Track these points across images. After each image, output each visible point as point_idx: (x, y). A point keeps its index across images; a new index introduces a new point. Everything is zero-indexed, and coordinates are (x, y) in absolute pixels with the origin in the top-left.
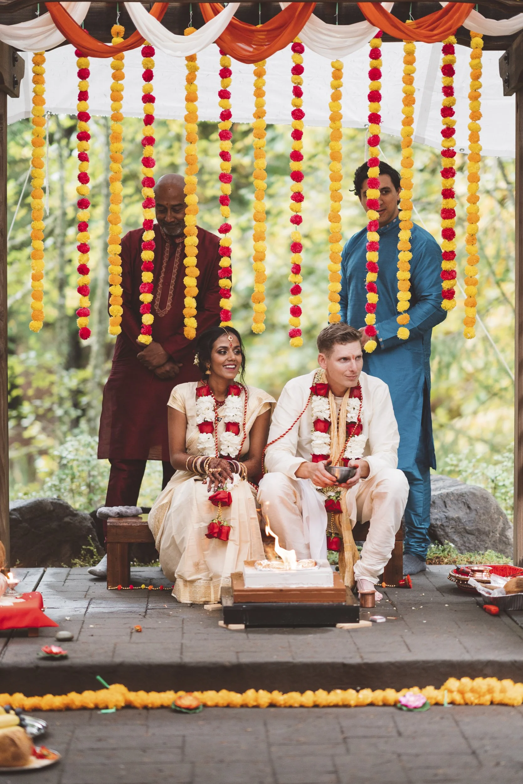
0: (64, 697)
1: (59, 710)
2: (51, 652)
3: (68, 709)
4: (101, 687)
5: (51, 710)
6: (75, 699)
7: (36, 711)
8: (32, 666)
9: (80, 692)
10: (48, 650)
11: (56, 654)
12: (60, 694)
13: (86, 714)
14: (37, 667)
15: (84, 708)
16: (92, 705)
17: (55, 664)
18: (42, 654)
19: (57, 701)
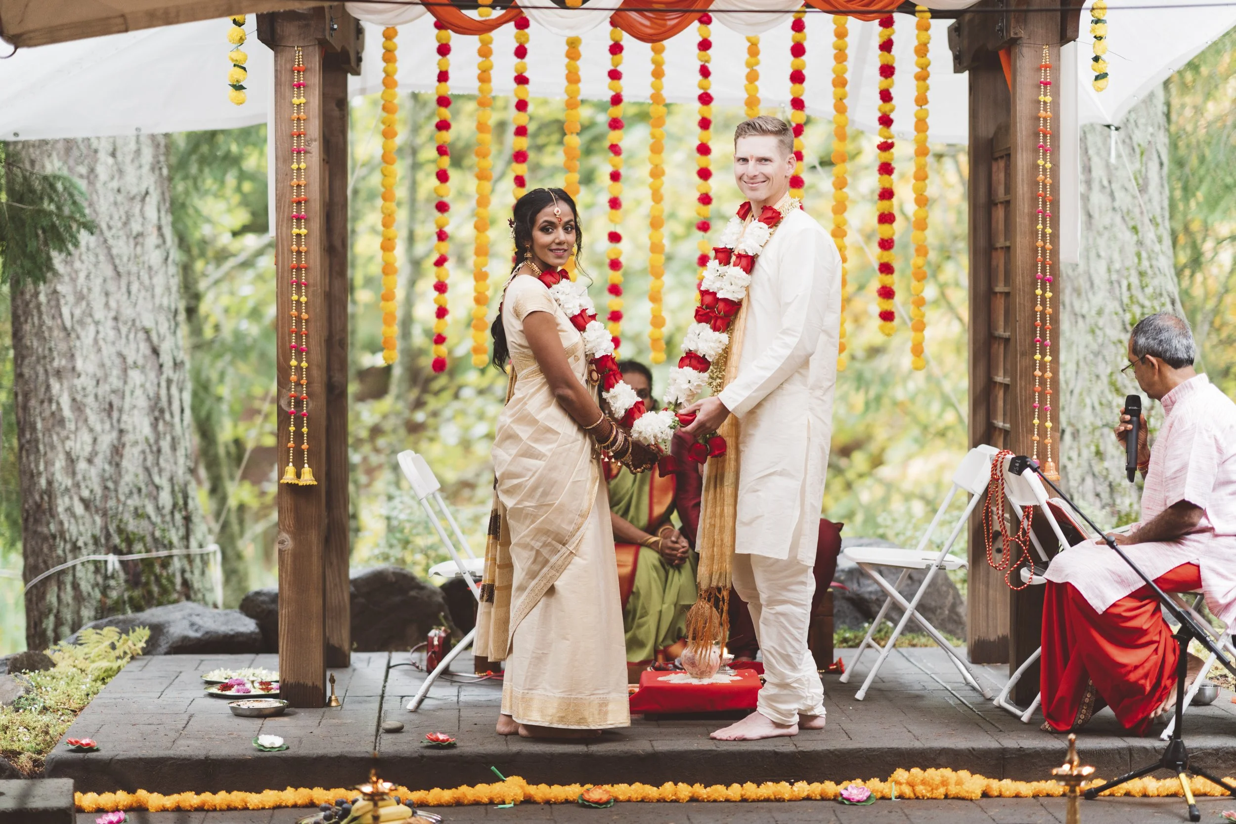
0: (454, 790)
1: (449, 805)
2: (438, 739)
3: (458, 804)
4: (497, 780)
5: (439, 806)
6: (466, 792)
7: (423, 805)
8: (416, 755)
9: (472, 785)
10: (434, 737)
11: (443, 741)
12: (449, 788)
13: (482, 809)
14: (422, 757)
15: (477, 803)
16: (486, 800)
17: (443, 752)
18: (426, 743)
19: (447, 795)
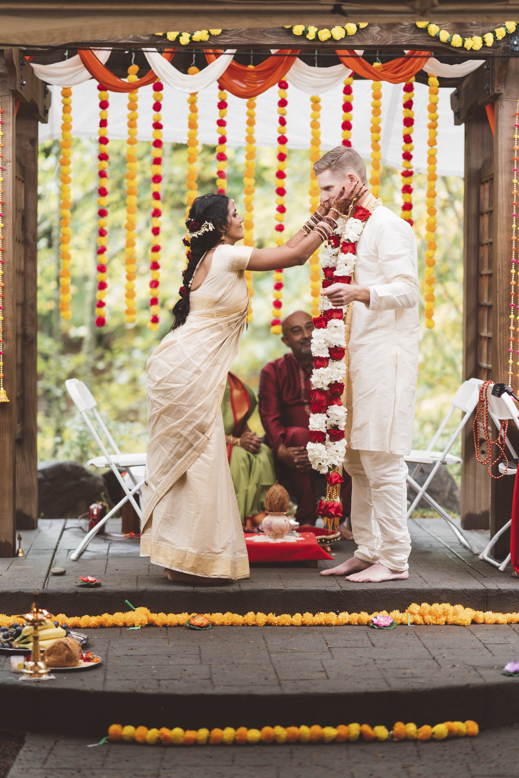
0: (98, 616)
1: (95, 627)
2: (88, 581)
3: (102, 626)
4: (129, 610)
5: (88, 627)
6: (108, 619)
7: (76, 627)
8: (72, 591)
9: (112, 613)
10: (85, 579)
11: (92, 582)
12: (95, 615)
13: (118, 630)
14: (77, 593)
15: (115, 626)
16: (121, 624)
17: (91, 590)
18: (79, 583)
19: (93, 620)
